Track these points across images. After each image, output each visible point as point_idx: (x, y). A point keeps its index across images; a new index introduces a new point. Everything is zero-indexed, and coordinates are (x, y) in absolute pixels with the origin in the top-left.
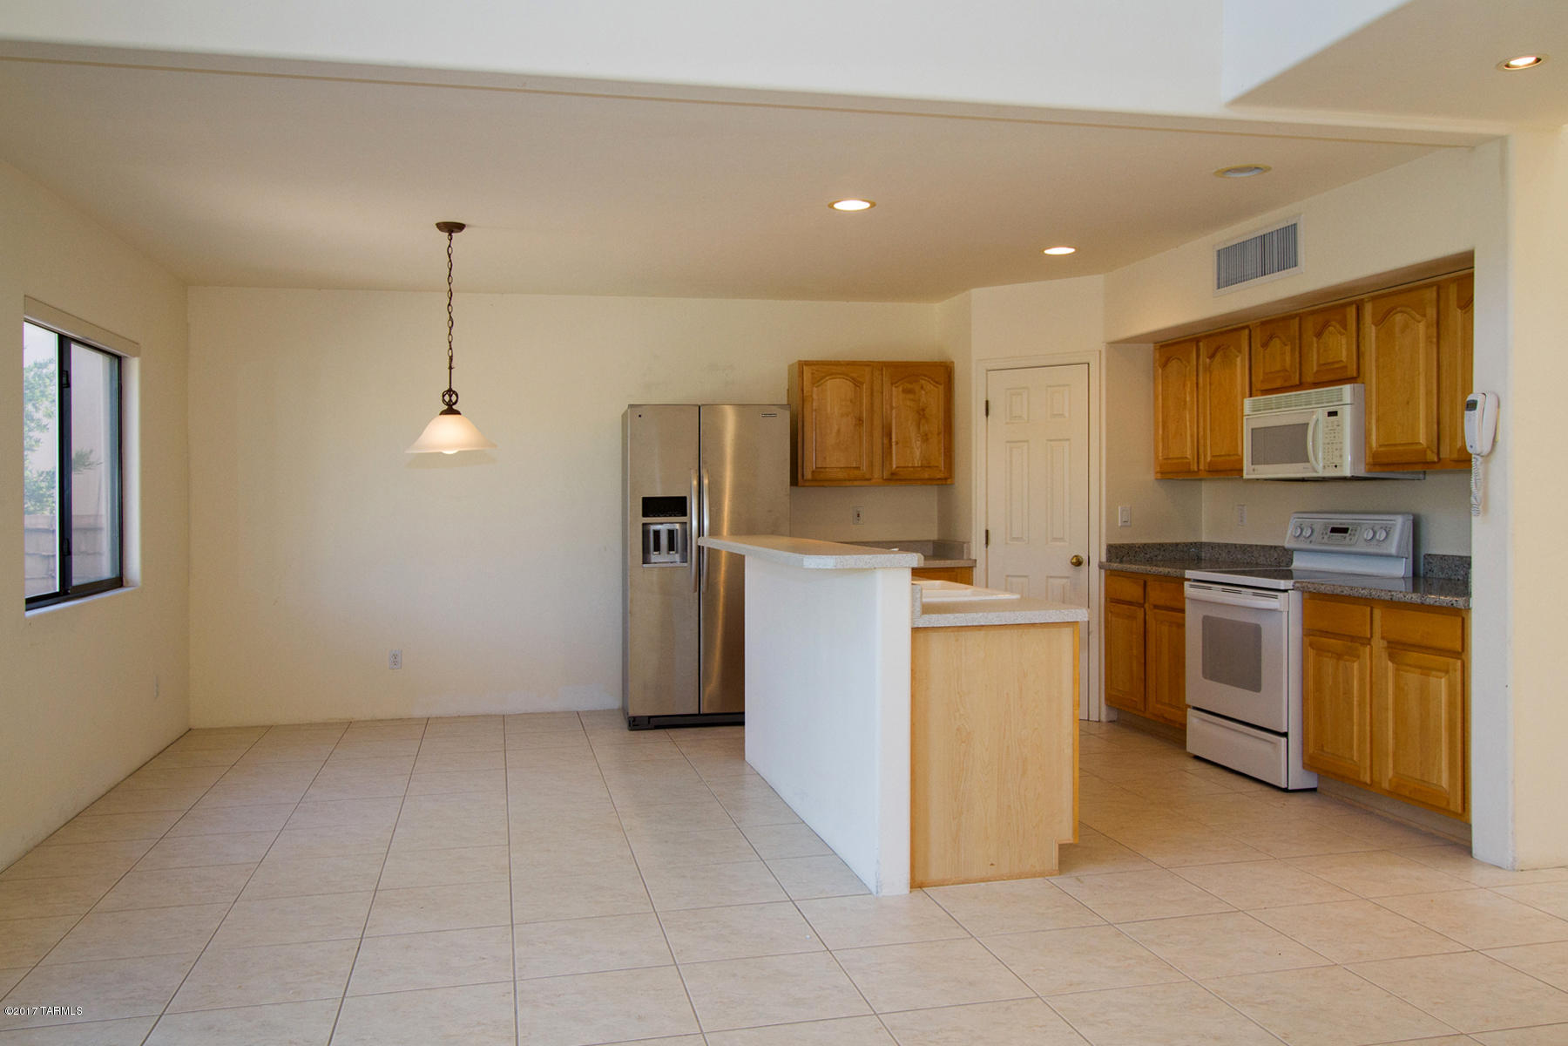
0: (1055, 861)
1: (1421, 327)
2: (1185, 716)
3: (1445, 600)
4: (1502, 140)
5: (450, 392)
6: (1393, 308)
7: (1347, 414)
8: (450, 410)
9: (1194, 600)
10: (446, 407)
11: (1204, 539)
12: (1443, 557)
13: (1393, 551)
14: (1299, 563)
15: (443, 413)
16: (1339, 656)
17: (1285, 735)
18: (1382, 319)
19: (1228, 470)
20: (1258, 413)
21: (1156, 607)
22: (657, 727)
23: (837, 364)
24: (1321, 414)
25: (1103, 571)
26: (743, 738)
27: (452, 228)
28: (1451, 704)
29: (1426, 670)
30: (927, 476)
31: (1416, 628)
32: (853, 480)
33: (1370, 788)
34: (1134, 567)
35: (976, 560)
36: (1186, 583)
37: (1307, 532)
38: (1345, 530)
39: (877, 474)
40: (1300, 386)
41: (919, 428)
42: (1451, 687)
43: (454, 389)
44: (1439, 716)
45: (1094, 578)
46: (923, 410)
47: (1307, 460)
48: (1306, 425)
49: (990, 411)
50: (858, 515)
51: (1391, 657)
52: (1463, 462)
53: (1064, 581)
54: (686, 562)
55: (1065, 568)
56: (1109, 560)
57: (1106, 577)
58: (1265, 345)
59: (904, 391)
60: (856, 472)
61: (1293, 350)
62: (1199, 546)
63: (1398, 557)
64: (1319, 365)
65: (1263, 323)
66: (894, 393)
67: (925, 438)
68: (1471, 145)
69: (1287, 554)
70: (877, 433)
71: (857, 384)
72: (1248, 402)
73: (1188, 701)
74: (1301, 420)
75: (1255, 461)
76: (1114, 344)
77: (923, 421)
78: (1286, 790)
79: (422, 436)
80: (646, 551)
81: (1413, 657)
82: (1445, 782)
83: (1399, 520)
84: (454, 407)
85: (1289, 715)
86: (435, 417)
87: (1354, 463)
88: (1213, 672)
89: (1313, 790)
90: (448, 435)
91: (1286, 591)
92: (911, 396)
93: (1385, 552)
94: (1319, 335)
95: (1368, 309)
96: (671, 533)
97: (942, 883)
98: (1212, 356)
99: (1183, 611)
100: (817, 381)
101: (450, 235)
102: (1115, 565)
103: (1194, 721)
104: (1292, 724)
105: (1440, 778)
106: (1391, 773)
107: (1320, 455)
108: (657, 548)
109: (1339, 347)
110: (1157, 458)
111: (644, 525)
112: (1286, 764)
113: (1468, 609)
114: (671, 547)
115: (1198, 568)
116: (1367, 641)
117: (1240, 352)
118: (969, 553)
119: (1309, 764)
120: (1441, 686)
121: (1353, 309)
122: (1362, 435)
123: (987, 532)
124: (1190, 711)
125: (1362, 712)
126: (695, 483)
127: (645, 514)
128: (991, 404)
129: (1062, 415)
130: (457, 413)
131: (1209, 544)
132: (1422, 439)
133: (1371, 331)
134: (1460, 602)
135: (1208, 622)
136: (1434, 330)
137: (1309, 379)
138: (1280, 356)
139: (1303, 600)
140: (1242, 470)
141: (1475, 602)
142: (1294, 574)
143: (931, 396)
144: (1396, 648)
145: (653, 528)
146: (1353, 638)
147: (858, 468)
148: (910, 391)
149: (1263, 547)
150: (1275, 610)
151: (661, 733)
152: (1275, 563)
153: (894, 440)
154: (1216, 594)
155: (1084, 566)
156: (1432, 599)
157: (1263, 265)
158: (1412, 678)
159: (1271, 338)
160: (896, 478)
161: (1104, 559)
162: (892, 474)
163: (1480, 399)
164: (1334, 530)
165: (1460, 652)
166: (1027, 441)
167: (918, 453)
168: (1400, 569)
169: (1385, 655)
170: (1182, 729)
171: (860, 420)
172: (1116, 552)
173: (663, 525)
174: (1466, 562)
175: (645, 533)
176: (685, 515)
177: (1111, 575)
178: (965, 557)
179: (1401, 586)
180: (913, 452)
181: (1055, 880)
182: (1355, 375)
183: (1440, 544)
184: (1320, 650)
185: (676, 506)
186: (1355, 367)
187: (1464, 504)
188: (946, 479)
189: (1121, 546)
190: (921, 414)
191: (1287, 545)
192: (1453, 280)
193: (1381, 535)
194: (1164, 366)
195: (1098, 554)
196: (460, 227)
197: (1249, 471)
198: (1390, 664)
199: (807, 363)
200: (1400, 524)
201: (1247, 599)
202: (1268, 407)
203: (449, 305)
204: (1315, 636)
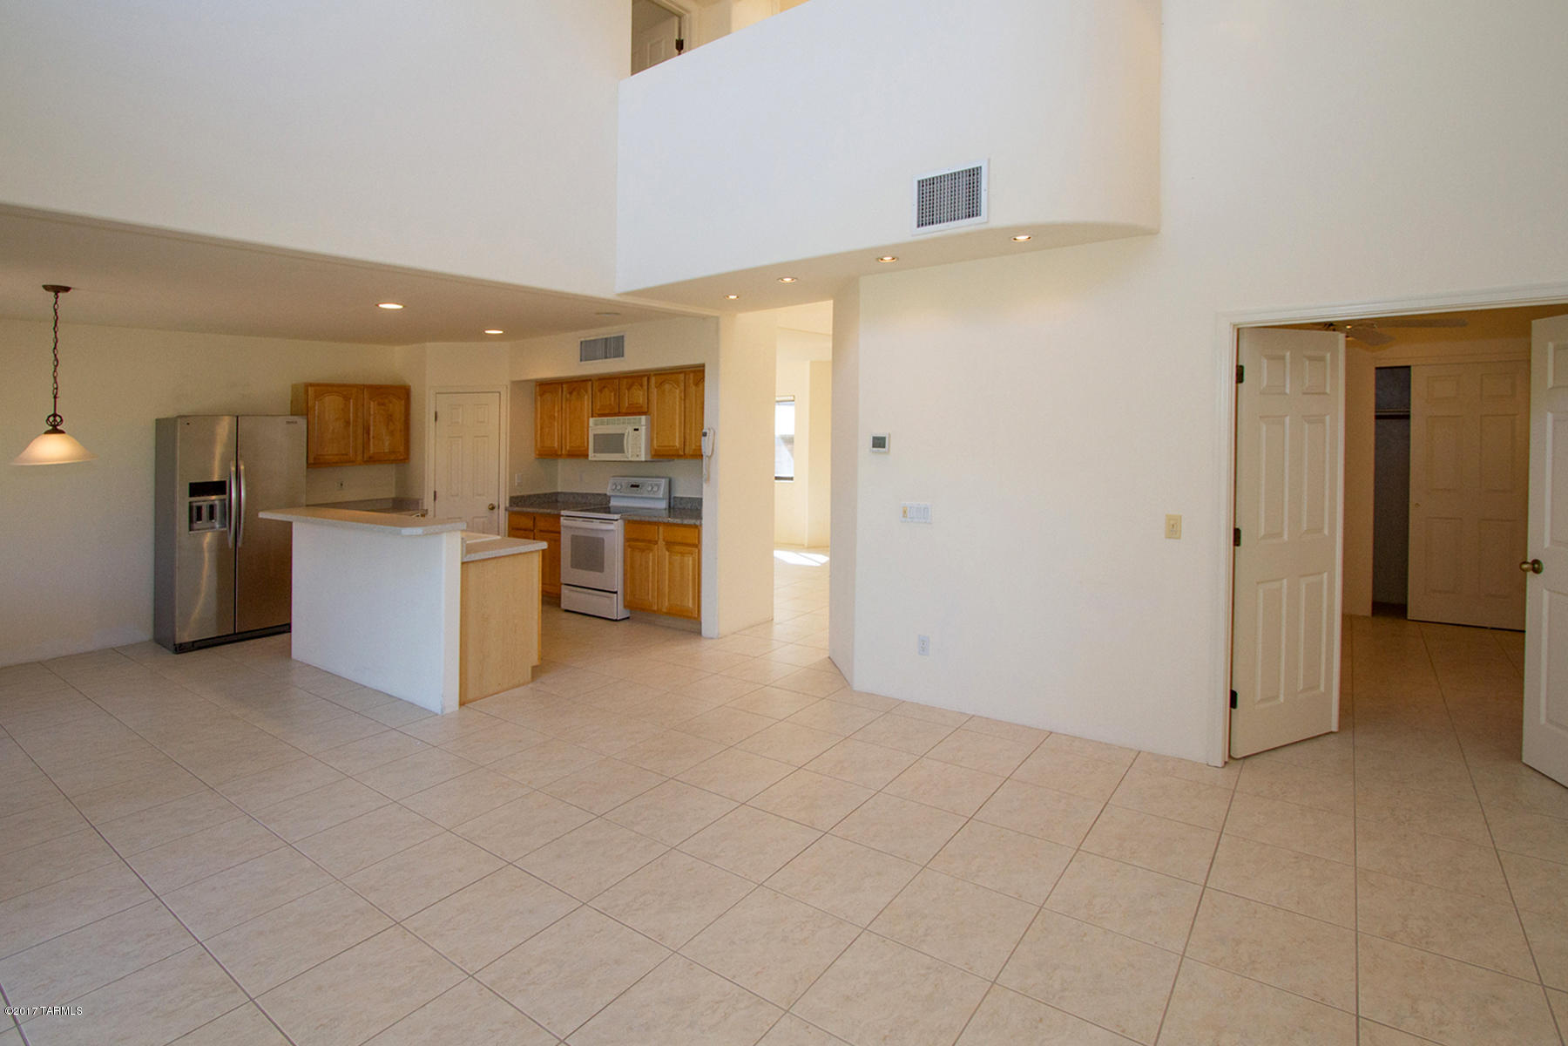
0: (530, 677)
1: (678, 391)
2: (560, 590)
3: (692, 522)
4: (717, 318)
5: (55, 415)
6: (664, 381)
7: (643, 430)
8: (55, 430)
9: (566, 527)
10: (51, 428)
11: (559, 490)
12: (682, 498)
13: (661, 496)
14: (614, 503)
15: (48, 432)
16: (642, 550)
17: (616, 593)
18: (660, 385)
19: (579, 454)
20: (597, 427)
21: (541, 531)
22: (200, 648)
23: (332, 385)
24: (630, 429)
25: (507, 513)
26: (290, 644)
27: (57, 290)
28: (694, 568)
29: (682, 554)
30: (392, 458)
31: (679, 534)
32: (343, 462)
33: (658, 613)
34: (529, 510)
35: (427, 510)
36: (562, 518)
37: (619, 487)
38: (638, 486)
39: (359, 458)
40: (619, 414)
41: (388, 429)
42: (694, 560)
43: (58, 413)
44: (689, 574)
45: (502, 517)
46: (391, 416)
47: (624, 452)
48: (624, 435)
49: (438, 419)
50: (342, 485)
51: (667, 549)
52: (698, 455)
53: (484, 519)
54: (225, 526)
55: (484, 509)
56: (511, 506)
57: (509, 515)
58: (601, 391)
59: (379, 404)
60: (345, 457)
61: (615, 395)
62: (557, 494)
63: (662, 499)
64: (629, 404)
65: (600, 379)
66: (372, 406)
67: (392, 433)
68: (705, 318)
69: (607, 498)
70: (360, 431)
71: (347, 398)
72: (591, 420)
73: (563, 581)
74: (620, 432)
75: (595, 451)
76: (515, 383)
77: (391, 423)
78: (616, 620)
79: (26, 451)
80: (191, 521)
81: (678, 548)
82: (691, 605)
83: (663, 480)
84: (58, 427)
85: (617, 583)
86: (39, 435)
87: (646, 454)
88: (576, 564)
89: (628, 618)
90: (52, 449)
91: (617, 520)
92: (383, 407)
93: (656, 496)
94: (629, 389)
95: (653, 380)
96: (212, 508)
97: (475, 700)
98: (571, 393)
99: (559, 533)
100: (318, 396)
101: (56, 294)
102: (517, 509)
103: (565, 591)
104: (619, 588)
105: (688, 602)
106: (667, 604)
107: (630, 450)
108: (199, 518)
109: (639, 396)
110: (536, 445)
111: (190, 503)
112: (616, 607)
113: (701, 525)
114: (212, 517)
115: (568, 509)
116: (656, 543)
117: (586, 392)
118: (422, 506)
119: (628, 605)
120: (689, 561)
121: (646, 378)
122: (650, 440)
123: (435, 492)
124: (563, 587)
125: (653, 577)
126: (233, 469)
127: (191, 495)
128: (439, 414)
129: (483, 422)
130: (62, 432)
131: (561, 493)
132: (677, 444)
133: (654, 391)
134: (698, 523)
135: (574, 539)
136: (683, 394)
137: (624, 411)
138: (608, 397)
139: (625, 525)
140: (588, 455)
141: (704, 522)
142: (612, 509)
143: (397, 407)
144: (670, 545)
145: (194, 504)
146: (650, 541)
147: (346, 455)
148: (383, 404)
149: (593, 494)
150: (612, 530)
151: (204, 651)
152: (600, 504)
153: (371, 436)
154: (579, 523)
155: (496, 510)
156: (686, 522)
157: (606, 352)
158: (677, 558)
159: (604, 387)
160: (372, 460)
161: (508, 505)
162: (370, 458)
163: (708, 431)
164: (632, 486)
165: (697, 545)
166: (461, 437)
167: (387, 444)
168: (663, 505)
169: (664, 549)
170: (559, 597)
171: (348, 423)
172: (515, 501)
173: (205, 501)
174: (700, 501)
175: (191, 508)
176: (224, 493)
177: (512, 514)
178: (420, 508)
179: (665, 513)
180: (383, 442)
181: (530, 685)
182: (646, 410)
183: (682, 491)
184: (633, 548)
185: (219, 488)
186: (646, 406)
187: (700, 476)
188: (405, 459)
189: (517, 497)
190: (389, 418)
191: (608, 494)
192: (692, 372)
193: (656, 489)
194: (541, 395)
195: (504, 502)
196: (67, 289)
197: (592, 456)
198: (667, 553)
199: (312, 385)
200: (663, 482)
201: (597, 525)
202: (602, 423)
203: (55, 348)
204: (630, 542)
